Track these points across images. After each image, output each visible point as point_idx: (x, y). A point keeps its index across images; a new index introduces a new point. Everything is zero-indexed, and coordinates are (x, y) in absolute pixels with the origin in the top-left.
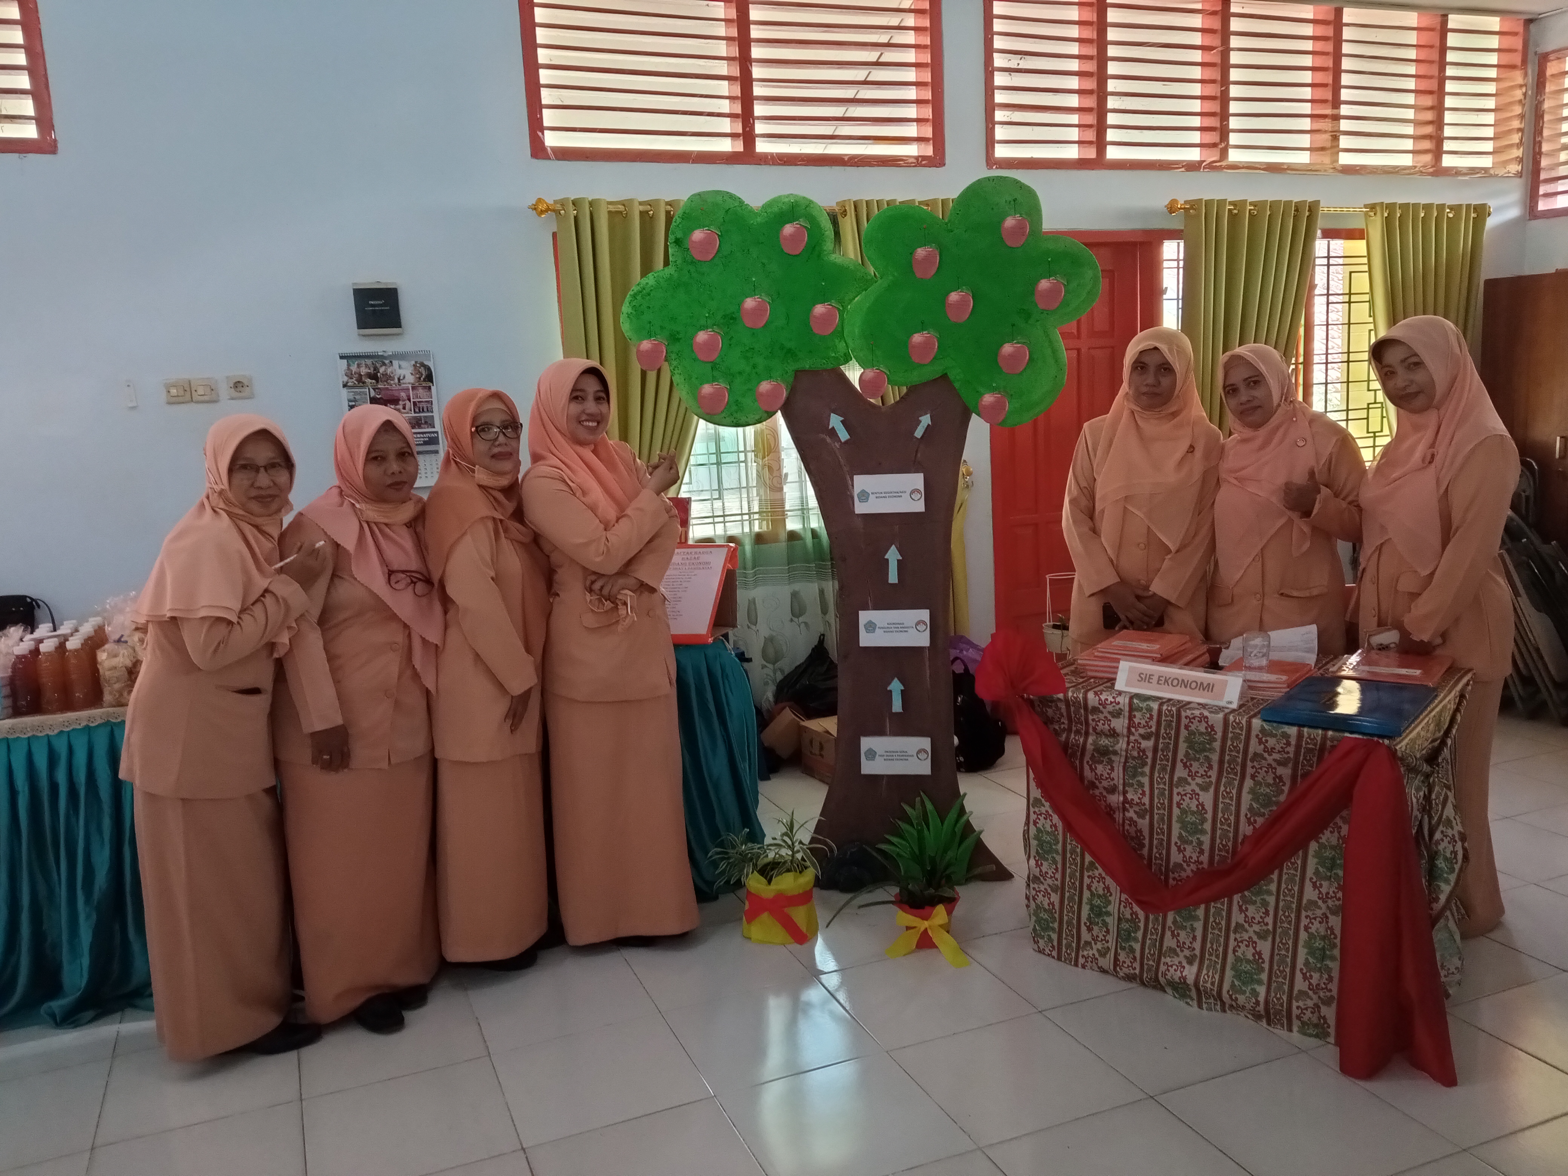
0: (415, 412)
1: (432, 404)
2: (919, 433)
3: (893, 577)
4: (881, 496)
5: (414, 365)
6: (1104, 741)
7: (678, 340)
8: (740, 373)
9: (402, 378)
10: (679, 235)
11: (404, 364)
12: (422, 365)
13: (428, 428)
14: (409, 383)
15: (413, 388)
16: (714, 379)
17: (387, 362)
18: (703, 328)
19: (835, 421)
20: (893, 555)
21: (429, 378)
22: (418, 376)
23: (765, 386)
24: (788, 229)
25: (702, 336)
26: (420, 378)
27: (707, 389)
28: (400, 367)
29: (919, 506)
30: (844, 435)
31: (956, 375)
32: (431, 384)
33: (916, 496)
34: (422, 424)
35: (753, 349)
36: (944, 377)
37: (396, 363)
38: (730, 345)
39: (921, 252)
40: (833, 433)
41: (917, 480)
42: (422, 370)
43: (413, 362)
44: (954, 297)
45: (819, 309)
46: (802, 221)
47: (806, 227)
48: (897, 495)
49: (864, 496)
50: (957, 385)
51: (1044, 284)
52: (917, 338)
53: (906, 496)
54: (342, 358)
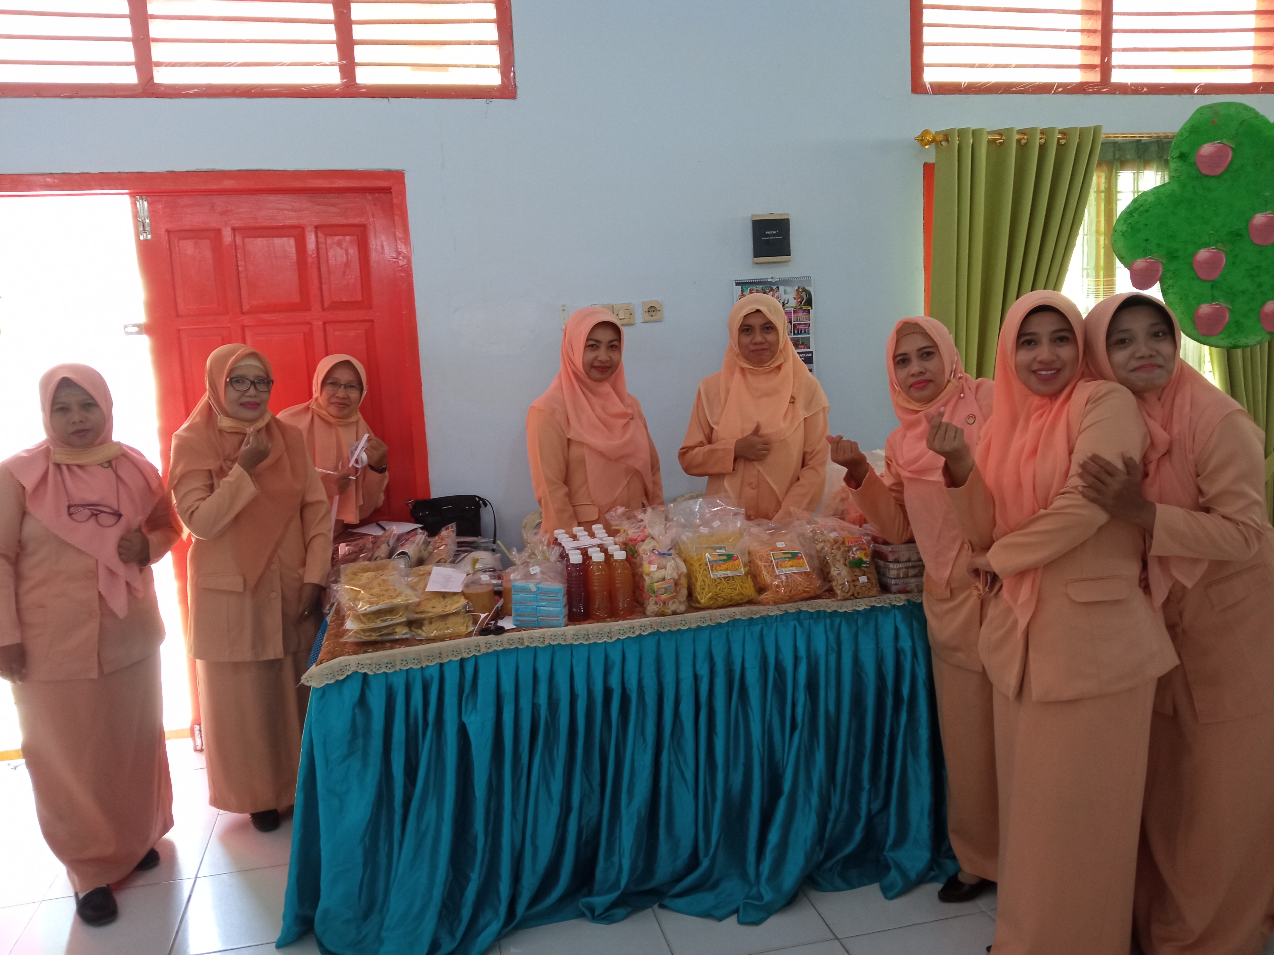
1: (809, 326)
5: (797, 290)
7: (1176, 258)
8: (1243, 292)
9: (786, 302)
10: (1185, 149)
11: (789, 289)
12: (804, 290)
13: (804, 348)
14: (792, 307)
15: (795, 312)
16: (1213, 298)
17: (774, 287)
18: (1206, 245)
21: (809, 302)
22: (799, 300)
23: (1270, 307)
25: (1203, 254)
26: (801, 302)
27: (1205, 309)
28: (785, 292)
32: (810, 308)
34: (799, 344)
35: (1259, 267)
37: (782, 288)
38: (1234, 263)
42: (803, 294)
43: (796, 288)
54: (737, 284)
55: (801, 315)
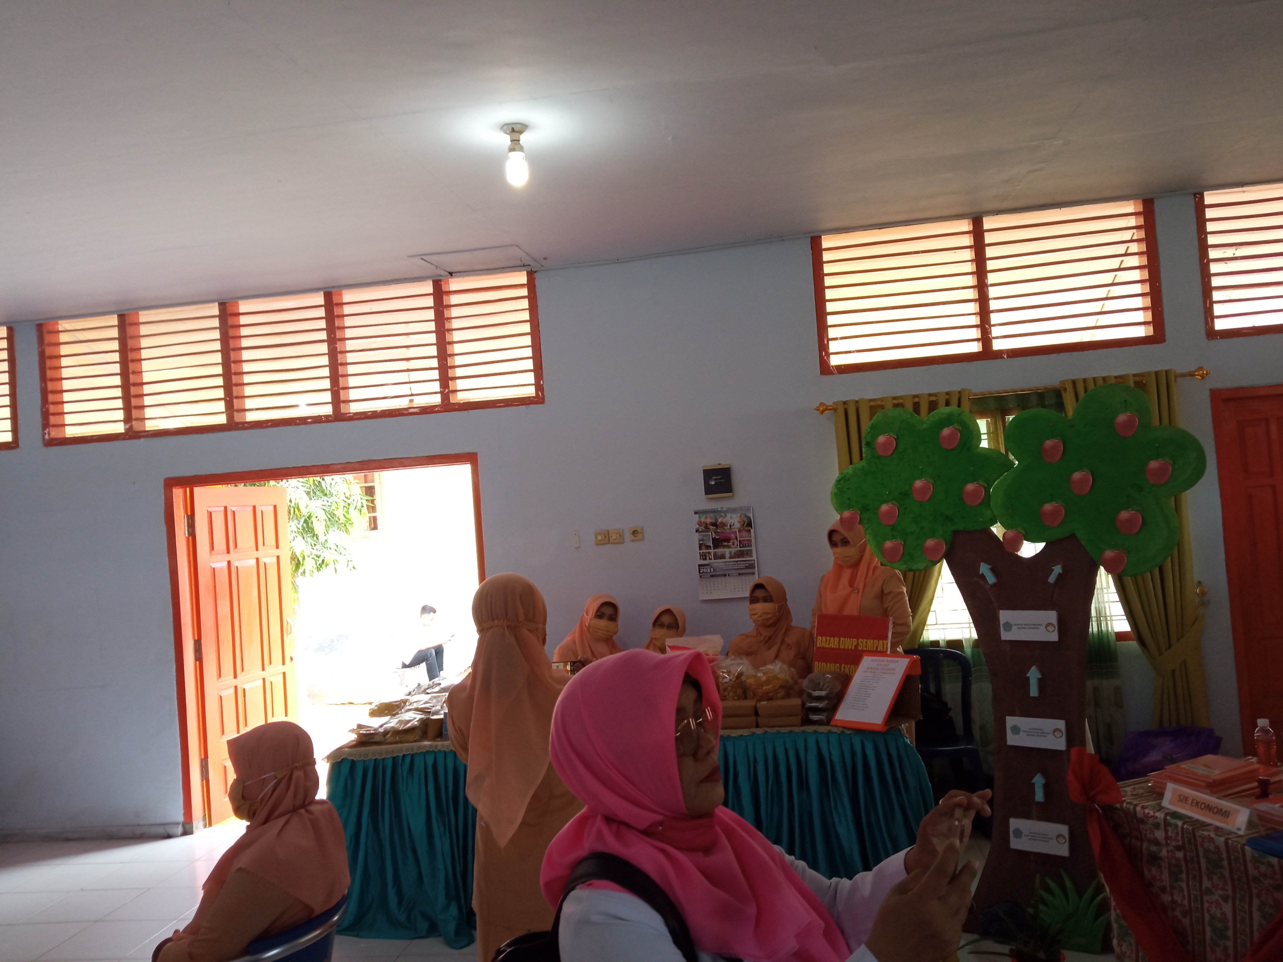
0: (740, 547)
1: (751, 541)
2: (1052, 579)
3: (1034, 691)
4: (1022, 627)
5: (740, 516)
6: (1153, 848)
7: (868, 510)
8: (911, 533)
9: (732, 525)
10: (869, 439)
11: (734, 516)
12: (746, 516)
13: (748, 557)
14: (737, 528)
15: (739, 531)
16: (893, 537)
17: (723, 514)
18: (886, 502)
19: (984, 569)
20: (1034, 674)
21: (750, 524)
22: (742, 523)
23: (930, 543)
24: (946, 431)
25: (884, 508)
26: (744, 525)
27: (888, 544)
28: (731, 518)
29: (1054, 637)
30: (991, 579)
31: (1080, 534)
32: (751, 528)
33: (1051, 629)
34: (744, 554)
35: (921, 516)
36: (1072, 537)
37: (729, 515)
38: (905, 513)
39: (1049, 443)
40: (983, 577)
41: (1052, 616)
42: (745, 519)
43: (739, 515)
44: (1077, 476)
45: (970, 487)
46: (956, 426)
47: (959, 430)
48: (1035, 626)
49: (1008, 627)
50: (1083, 542)
51: (1153, 464)
52: (1048, 507)
53: (1043, 628)
54: (696, 513)
55: (744, 533)
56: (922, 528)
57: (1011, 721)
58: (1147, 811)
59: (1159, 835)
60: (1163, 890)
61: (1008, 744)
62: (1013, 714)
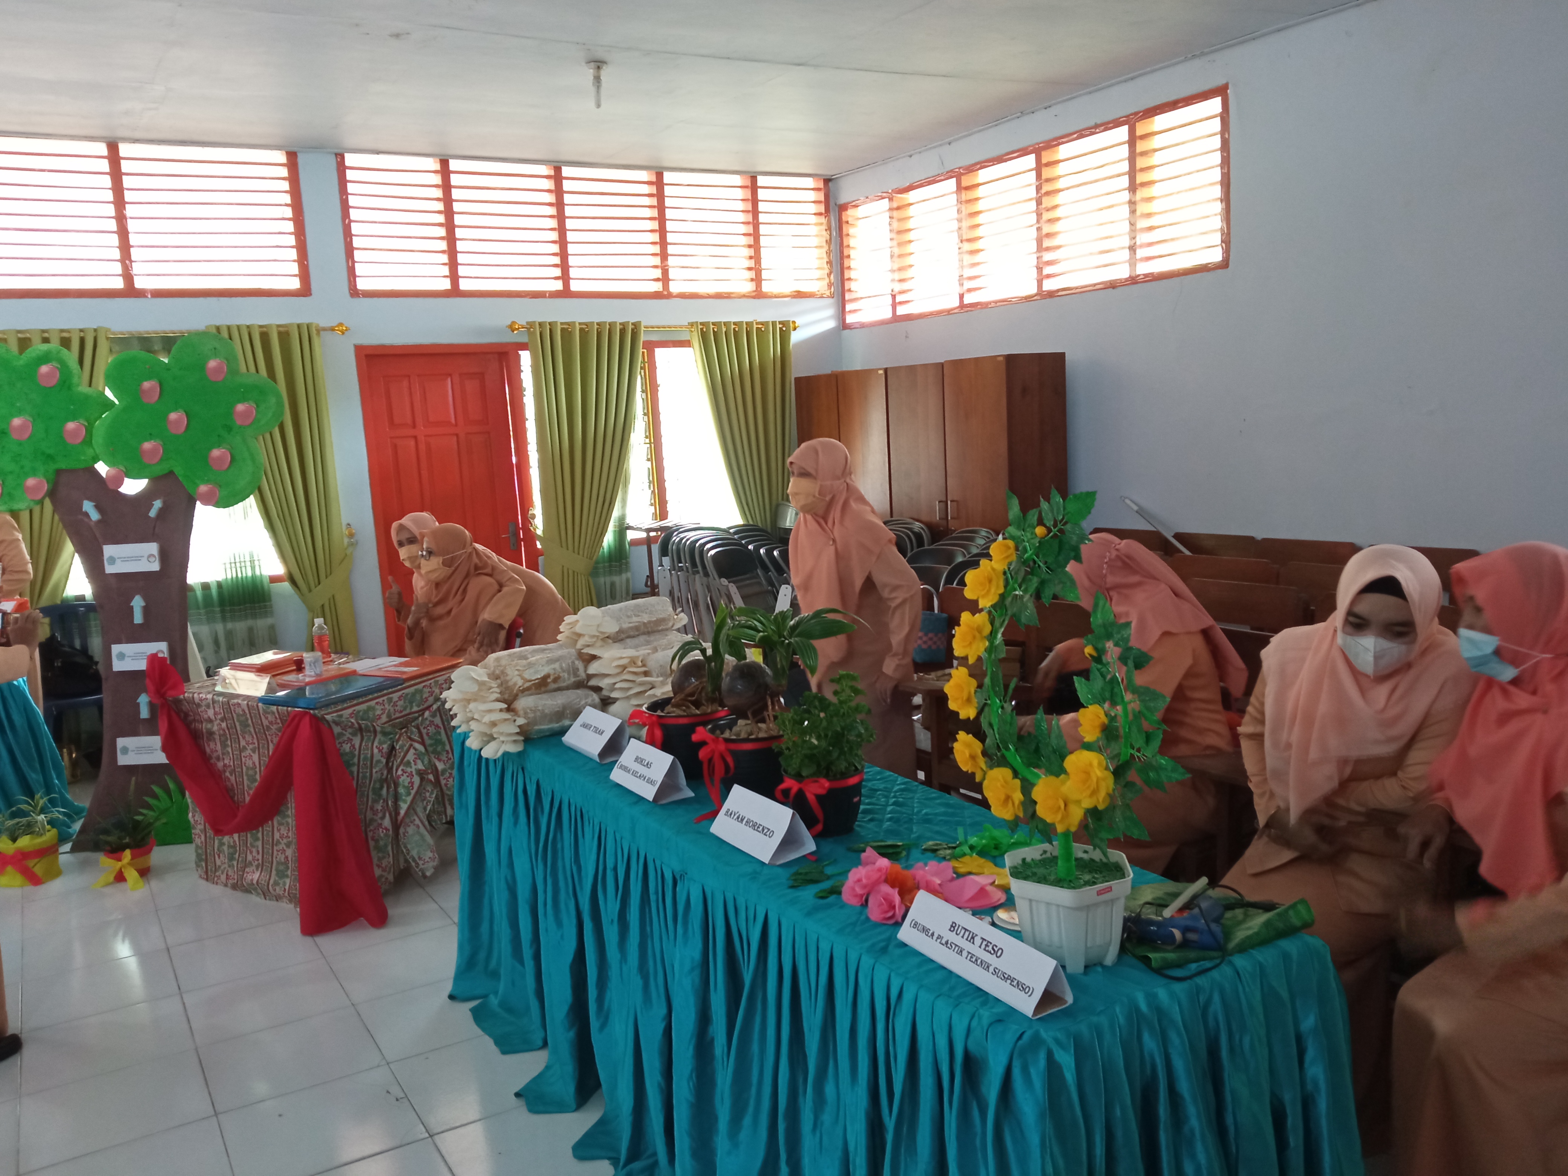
2: (153, 513)
3: (138, 618)
4: (126, 559)
8: (11, 472)
19: (88, 506)
20: (138, 603)
23: (31, 482)
24: (44, 369)
29: (155, 567)
30: (95, 516)
31: (179, 471)
33: (152, 559)
35: (20, 455)
36: (171, 474)
39: (146, 385)
40: (87, 515)
41: (153, 548)
44: (173, 416)
45: (71, 425)
46: (55, 364)
47: (57, 368)
48: (137, 558)
49: (112, 560)
50: (180, 478)
51: (240, 407)
52: (147, 445)
53: (145, 560)
56: (22, 467)
57: (116, 649)
58: (201, 695)
59: (211, 713)
60: (218, 759)
61: (114, 670)
62: (119, 642)
